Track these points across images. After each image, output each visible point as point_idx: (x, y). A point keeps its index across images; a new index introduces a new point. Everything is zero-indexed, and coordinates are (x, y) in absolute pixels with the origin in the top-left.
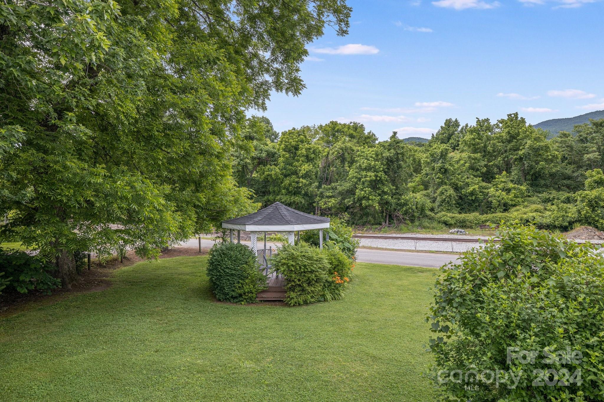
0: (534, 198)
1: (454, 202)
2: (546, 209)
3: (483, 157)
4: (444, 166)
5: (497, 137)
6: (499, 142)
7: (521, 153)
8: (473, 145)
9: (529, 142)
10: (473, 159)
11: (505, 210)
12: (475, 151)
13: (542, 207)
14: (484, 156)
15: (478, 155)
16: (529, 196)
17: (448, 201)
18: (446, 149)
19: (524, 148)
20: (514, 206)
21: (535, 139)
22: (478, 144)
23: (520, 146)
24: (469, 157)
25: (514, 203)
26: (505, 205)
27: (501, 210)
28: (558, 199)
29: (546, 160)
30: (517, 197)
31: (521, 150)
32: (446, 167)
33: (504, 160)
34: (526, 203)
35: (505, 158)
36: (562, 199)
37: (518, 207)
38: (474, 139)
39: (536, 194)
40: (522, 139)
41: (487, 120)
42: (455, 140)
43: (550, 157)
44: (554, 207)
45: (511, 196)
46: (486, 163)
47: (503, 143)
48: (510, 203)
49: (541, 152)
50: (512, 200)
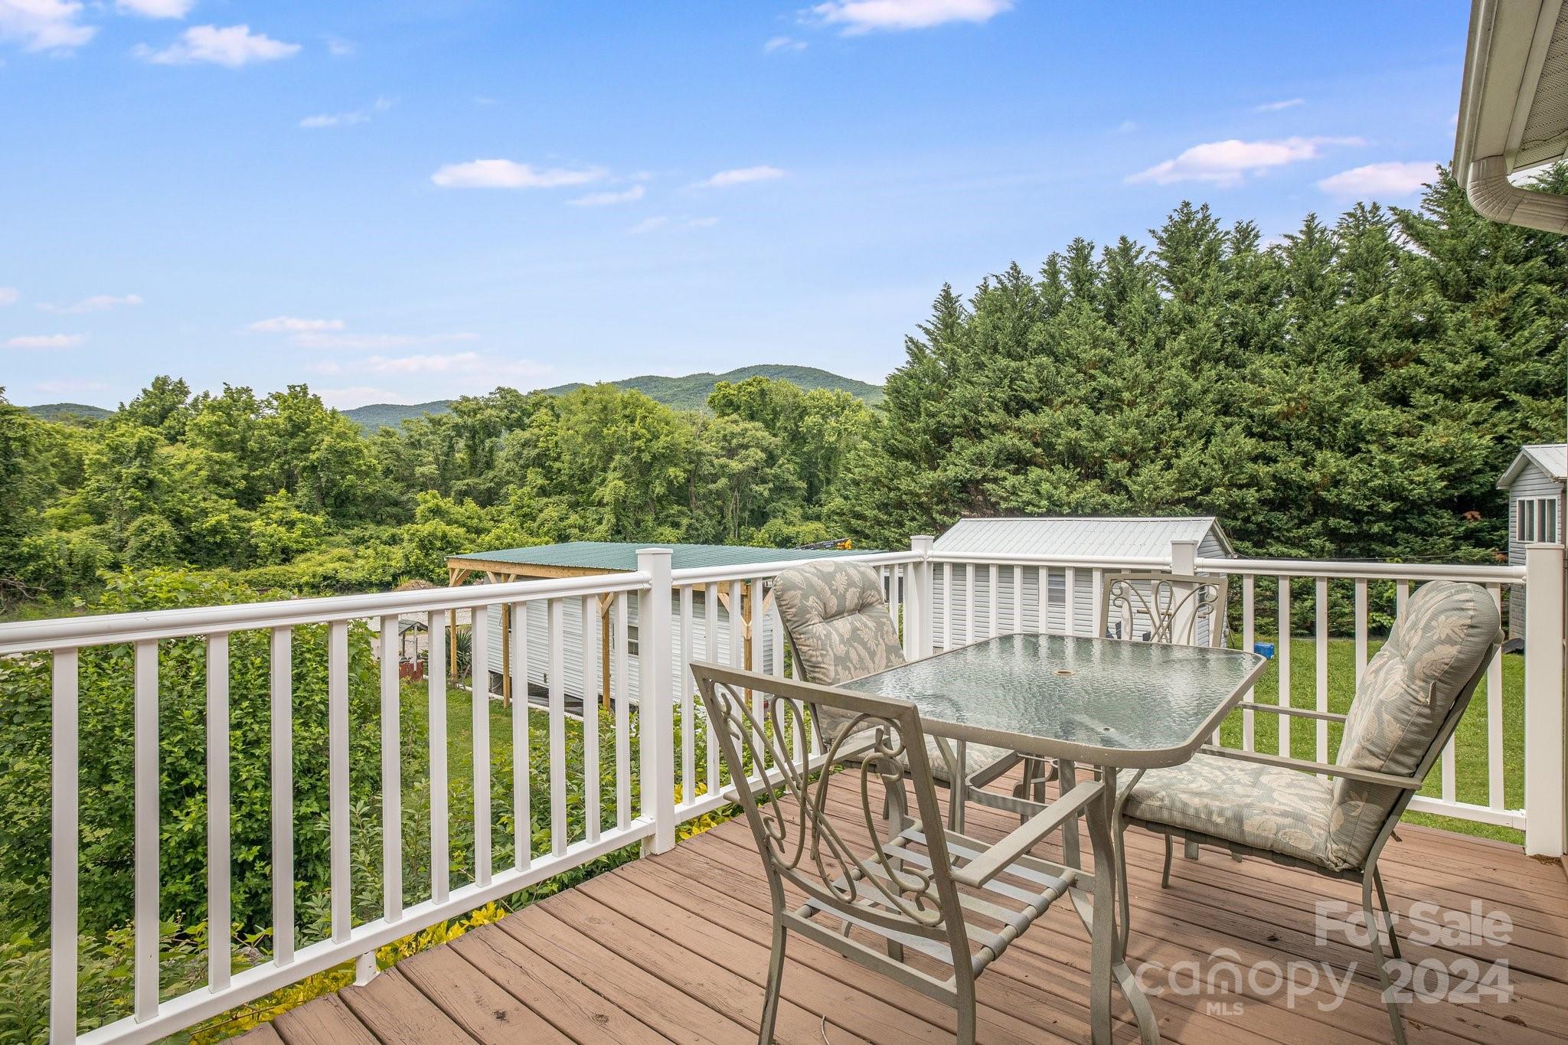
0: (339, 538)
1: (173, 548)
2: (356, 556)
3: (240, 460)
4: (147, 473)
5: (266, 425)
6: (272, 435)
7: (313, 457)
8: (218, 435)
9: (327, 439)
10: (217, 463)
11: (285, 561)
12: (221, 447)
13: (352, 553)
14: (241, 459)
15: (228, 456)
16: (330, 534)
17: (157, 547)
18: (151, 439)
19: (319, 450)
20: (303, 551)
21: (339, 435)
22: (228, 434)
23: (313, 444)
24: (209, 459)
25: (301, 546)
26: (285, 550)
27: (277, 561)
28: (378, 538)
29: (358, 473)
30: (307, 537)
31: (314, 452)
32: (151, 476)
33: (281, 467)
34: (323, 547)
35: (284, 464)
36: (384, 538)
37: (308, 554)
38: (218, 424)
39: (342, 530)
40: (316, 433)
41: (247, 390)
42: (179, 422)
43: (364, 468)
44: (370, 551)
45: (297, 533)
46: (245, 472)
47: (280, 437)
48: (295, 546)
49: (349, 458)
50: (297, 542)
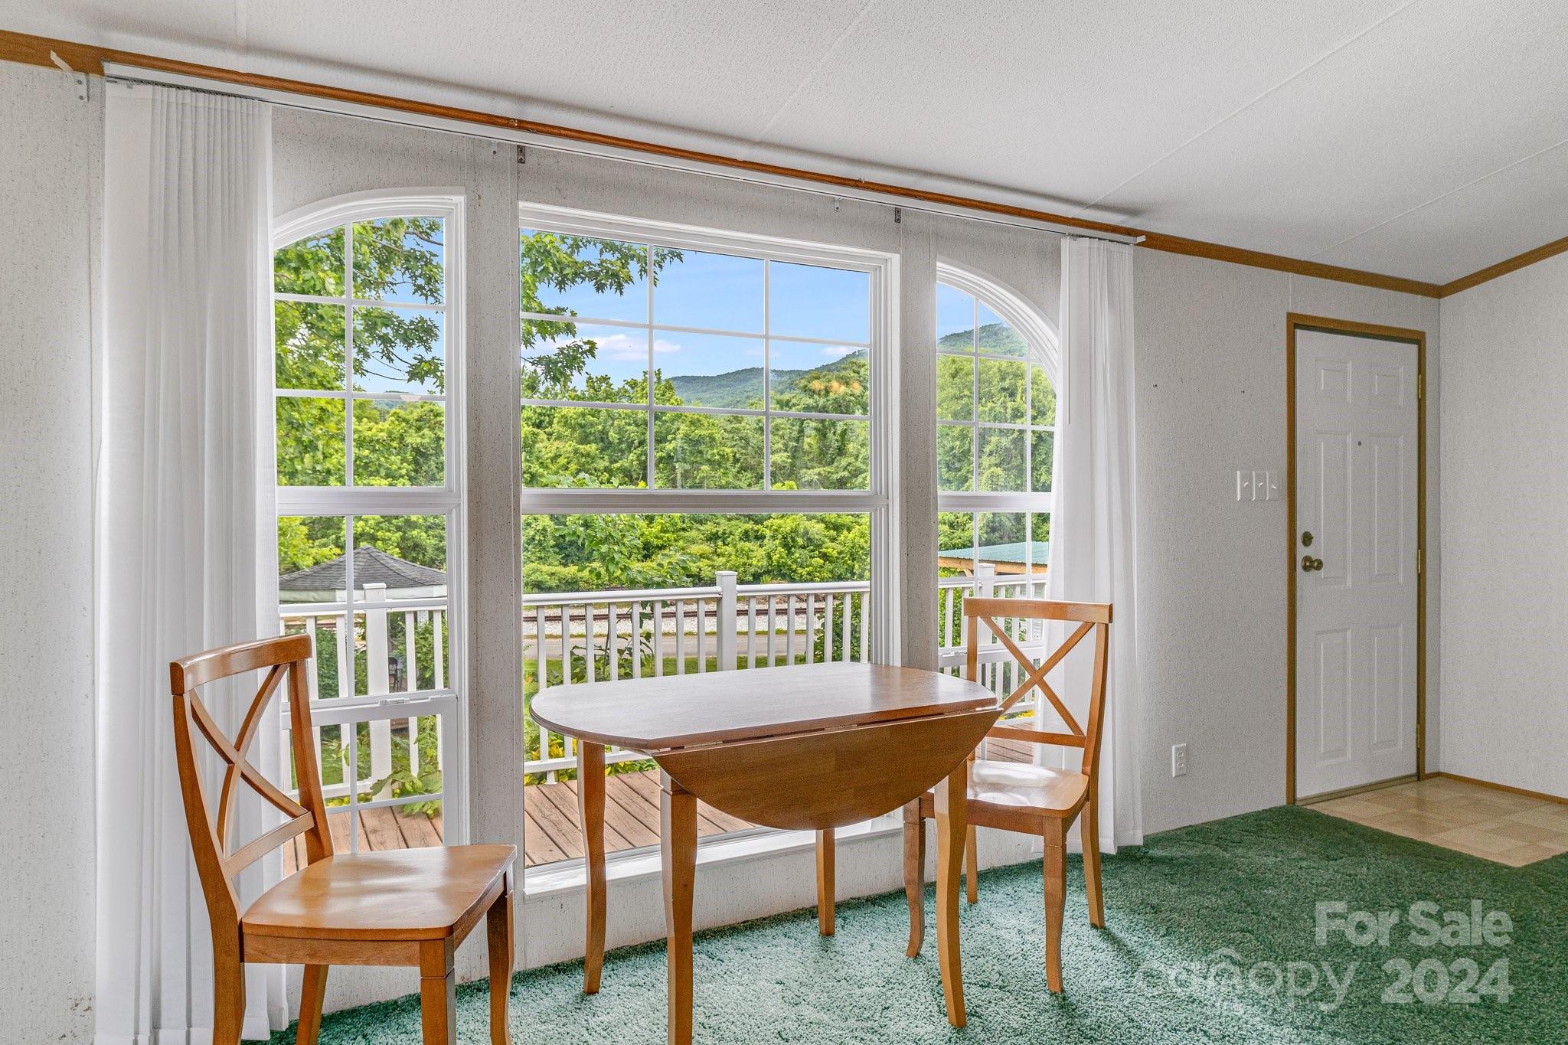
0: (693, 534)
1: (552, 543)
3: (600, 453)
4: (530, 467)
5: (626, 414)
6: (630, 425)
7: (669, 447)
8: (582, 426)
9: (683, 427)
10: (583, 455)
11: (646, 557)
12: (584, 440)
14: (602, 450)
15: (592, 448)
16: (684, 530)
17: (540, 540)
18: (534, 434)
19: (674, 439)
20: (661, 548)
21: (692, 423)
22: (592, 425)
23: (668, 433)
24: (576, 452)
25: (660, 542)
26: (647, 546)
27: (639, 557)
29: (709, 462)
30: (666, 532)
31: (671, 441)
32: (533, 470)
33: (638, 459)
34: (681, 543)
35: (641, 455)
37: (666, 551)
38: (583, 415)
39: (696, 525)
40: (673, 421)
41: (605, 379)
43: (717, 457)
44: (729, 549)
45: (656, 528)
46: (607, 464)
47: (637, 425)
48: (656, 542)
49: (702, 447)
50: (657, 537)
